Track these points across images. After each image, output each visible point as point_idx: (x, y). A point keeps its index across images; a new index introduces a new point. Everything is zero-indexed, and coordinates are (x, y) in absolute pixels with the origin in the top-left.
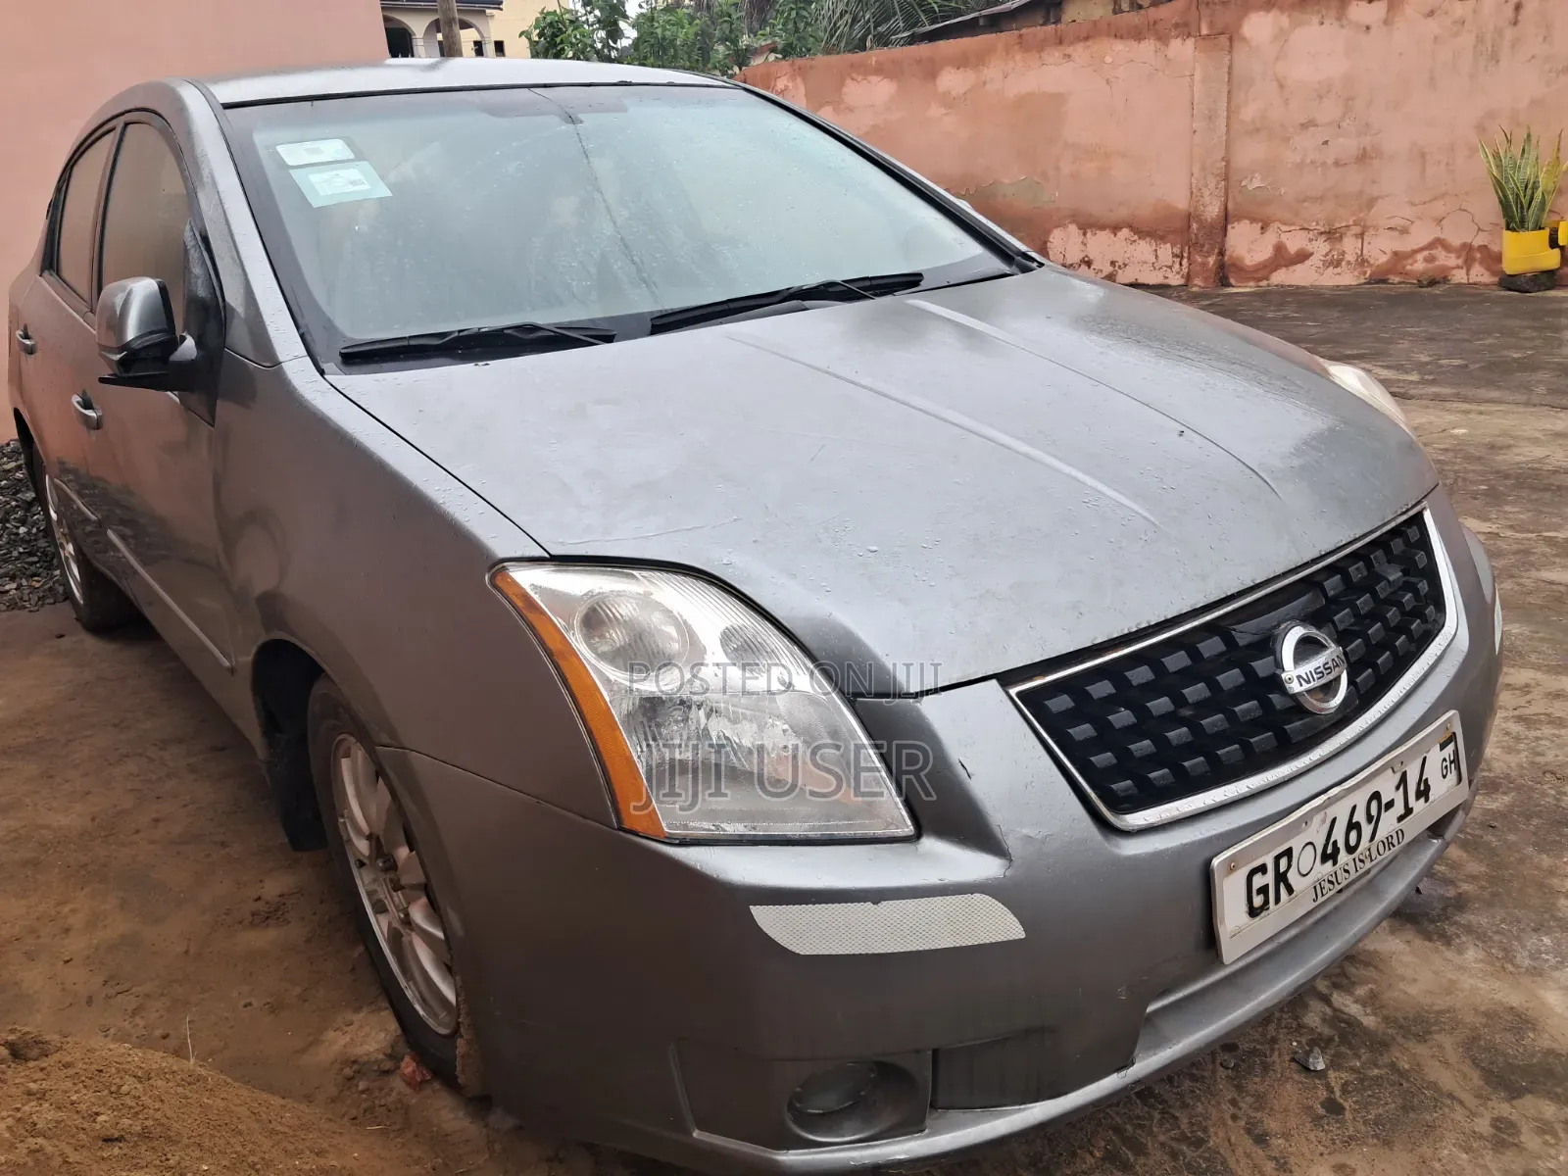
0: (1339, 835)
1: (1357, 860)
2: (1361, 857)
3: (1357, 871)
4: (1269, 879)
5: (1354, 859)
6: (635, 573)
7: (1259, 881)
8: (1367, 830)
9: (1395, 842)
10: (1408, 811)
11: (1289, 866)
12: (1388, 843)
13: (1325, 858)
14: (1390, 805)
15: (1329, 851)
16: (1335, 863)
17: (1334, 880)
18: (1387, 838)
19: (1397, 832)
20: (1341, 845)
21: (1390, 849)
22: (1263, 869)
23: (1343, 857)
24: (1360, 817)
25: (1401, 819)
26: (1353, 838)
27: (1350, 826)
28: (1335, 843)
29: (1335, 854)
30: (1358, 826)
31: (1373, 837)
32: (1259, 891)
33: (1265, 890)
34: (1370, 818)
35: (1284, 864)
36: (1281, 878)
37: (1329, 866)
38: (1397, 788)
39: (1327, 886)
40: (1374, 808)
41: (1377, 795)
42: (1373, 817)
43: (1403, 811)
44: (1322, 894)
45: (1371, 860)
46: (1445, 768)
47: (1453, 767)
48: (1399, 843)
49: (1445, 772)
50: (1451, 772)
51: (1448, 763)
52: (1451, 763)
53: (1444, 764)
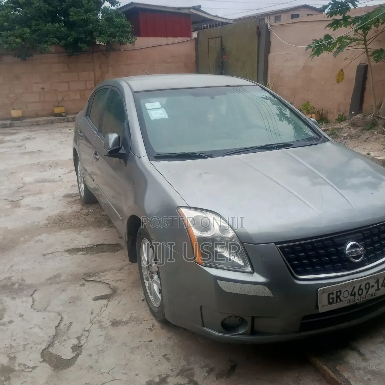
0: (356, 290)
1: (361, 297)
2: (363, 297)
3: (361, 300)
4: (334, 296)
6: (204, 212)
7: (331, 296)
8: (365, 291)
9: (373, 295)
10: (379, 289)
11: (340, 295)
12: (371, 295)
13: (351, 295)
14: (373, 286)
15: (353, 293)
16: (355, 297)
17: (354, 300)
19: (374, 293)
20: (357, 293)
21: (371, 297)
22: (333, 294)
23: (357, 296)
24: (363, 287)
25: (376, 290)
26: (360, 292)
27: (360, 289)
28: (355, 292)
29: (355, 295)
30: (362, 290)
31: (367, 293)
32: (331, 299)
33: (333, 299)
34: (366, 288)
35: (339, 294)
36: (338, 297)
37: (352, 297)
38: (376, 283)
39: (351, 301)
40: (367, 286)
41: (368, 283)
42: (367, 288)
43: (377, 289)
44: (350, 303)
45: (366, 298)
48: (375, 296)
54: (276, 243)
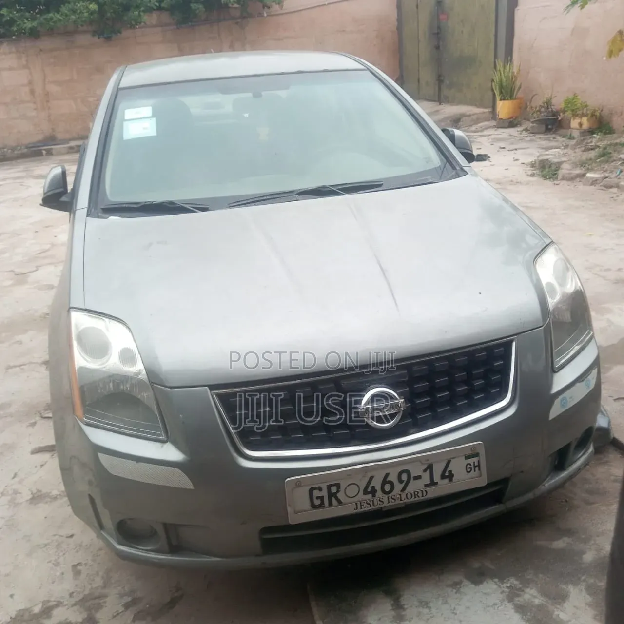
0: (377, 483)
1: (390, 498)
2: (393, 497)
3: (389, 503)
4: (324, 493)
5: (388, 498)
7: (316, 493)
8: (398, 487)
9: (420, 494)
10: (433, 483)
11: (338, 491)
12: (416, 494)
13: (366, 492)
14: (418, 478)
15: (369, 489)
16: (374, 496)
17: (372, 504)
18: (414, 492)
19: (422, 492)
21: (415, 498)
22: (320, 489)
23: (379, 494)
24: (393, 478)
25: (426, 485)
26: (387, 487)
27: (385, 482)
28: (373, 487)
29: (373, 492)
30: (391, 483)
31: (403, 490)
32: (318, 498)
33: (321, 498)
34: (401, 481)
35: (334, 490)
36: (331, 495)
37: (369, 496)
38: (425, 471)
39: (365, 505)
40: (404, 477)
41: (408, 472)
42: (403, 481)
43: (429, 482)
44: (361, 508)
45: (401, 500)
46: (469, 468)
47: (477, 468)
48: (423, 496)
49: (469, 470)
50: (475, 471)
51: (472, 466)
52: (475, 467)
53: (469, 466)
54: (212, 387)
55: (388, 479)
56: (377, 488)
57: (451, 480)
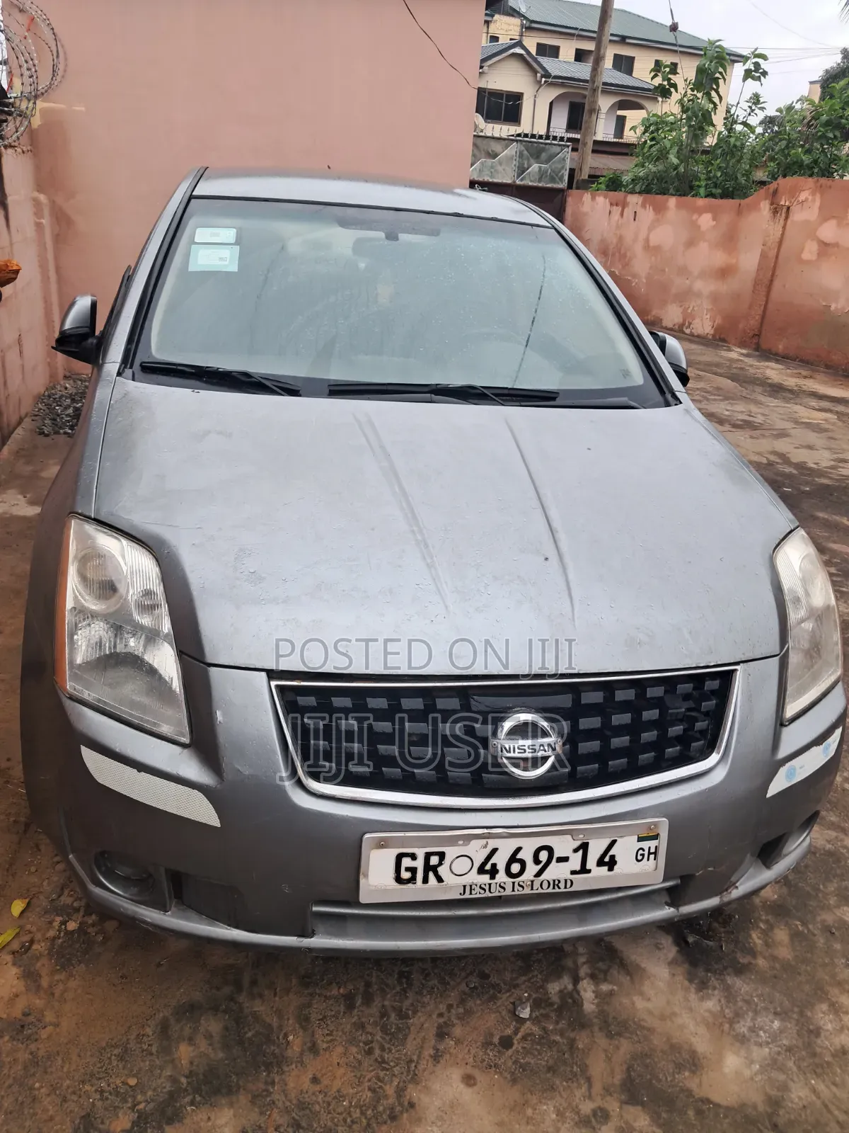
0: (500, 860)
1: (516, 884)
2: (521, 883)
3: (513, 890)
4: (419, 864)
5: (514, 883)
6: (123, 540)
7: (407, 862)
8: (532, 869)
9: (562, 885)
10: (584, 870)
11: (440, 864)
12: (556, 883)
13: (481, 870)
14: (565, 859)
15: (488, 867)
16: (493, 877)
17: (487, 889)
18: (554, 881)
19: (566, 881)
20: (501, 867)
21: (554, 888)
22: (413, 857)
23: (501, 877)
24: (526, 855)
25: (573, 873)
26: (515, 868)
27: (513, 859)
28: (494, 866)
29: (493, 872)
30: (523, 863)
31: (539, 874)
32: (407, 869)
33: (413, 870)
34: (537, 861)
35: (434, 860)
36: (428, 868)
37: (485, 879)
38: (576, 851)
39: (478, 889)
40: (544, 856)
41: (550, 849)
42: (541, 862)
43: (578, 868)
44: (471, 894)
45: (532, 889)
46: (641, 855)
47: (652, 857)
48: (566, 888)
49: (640, 858)
50: (648, 860)
51: (646, 853)
52: (650, 853)
53: (641, 852)
55: (519, 856)
56: (498, 867)
57: (611, 869)
